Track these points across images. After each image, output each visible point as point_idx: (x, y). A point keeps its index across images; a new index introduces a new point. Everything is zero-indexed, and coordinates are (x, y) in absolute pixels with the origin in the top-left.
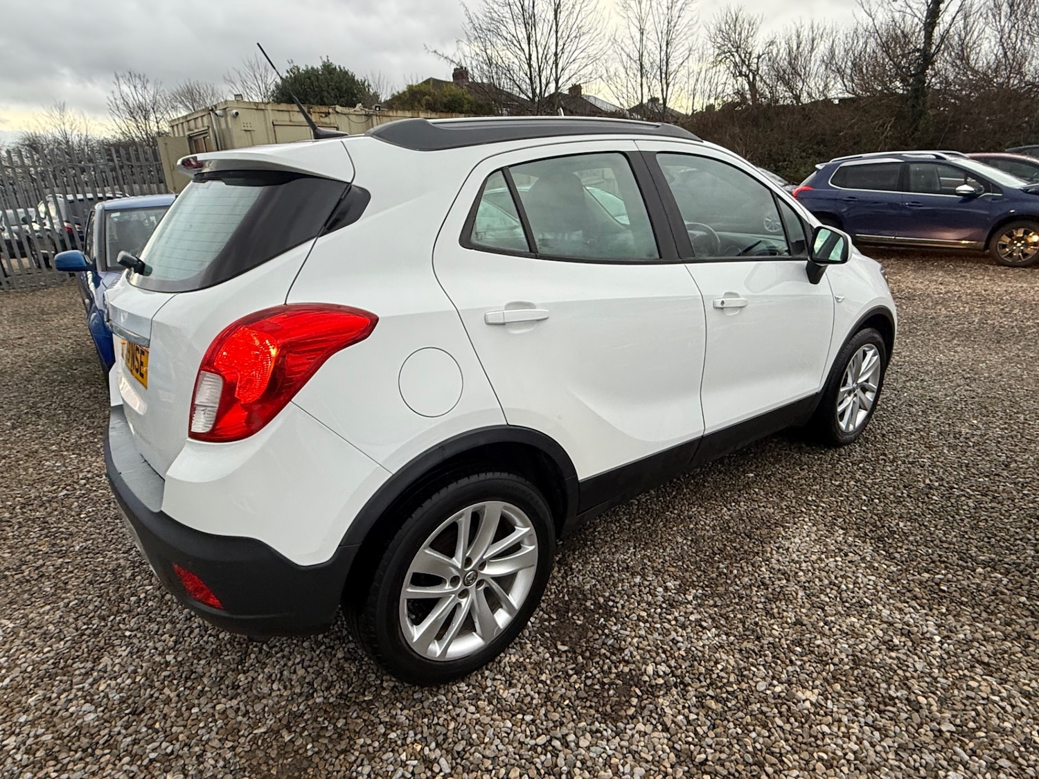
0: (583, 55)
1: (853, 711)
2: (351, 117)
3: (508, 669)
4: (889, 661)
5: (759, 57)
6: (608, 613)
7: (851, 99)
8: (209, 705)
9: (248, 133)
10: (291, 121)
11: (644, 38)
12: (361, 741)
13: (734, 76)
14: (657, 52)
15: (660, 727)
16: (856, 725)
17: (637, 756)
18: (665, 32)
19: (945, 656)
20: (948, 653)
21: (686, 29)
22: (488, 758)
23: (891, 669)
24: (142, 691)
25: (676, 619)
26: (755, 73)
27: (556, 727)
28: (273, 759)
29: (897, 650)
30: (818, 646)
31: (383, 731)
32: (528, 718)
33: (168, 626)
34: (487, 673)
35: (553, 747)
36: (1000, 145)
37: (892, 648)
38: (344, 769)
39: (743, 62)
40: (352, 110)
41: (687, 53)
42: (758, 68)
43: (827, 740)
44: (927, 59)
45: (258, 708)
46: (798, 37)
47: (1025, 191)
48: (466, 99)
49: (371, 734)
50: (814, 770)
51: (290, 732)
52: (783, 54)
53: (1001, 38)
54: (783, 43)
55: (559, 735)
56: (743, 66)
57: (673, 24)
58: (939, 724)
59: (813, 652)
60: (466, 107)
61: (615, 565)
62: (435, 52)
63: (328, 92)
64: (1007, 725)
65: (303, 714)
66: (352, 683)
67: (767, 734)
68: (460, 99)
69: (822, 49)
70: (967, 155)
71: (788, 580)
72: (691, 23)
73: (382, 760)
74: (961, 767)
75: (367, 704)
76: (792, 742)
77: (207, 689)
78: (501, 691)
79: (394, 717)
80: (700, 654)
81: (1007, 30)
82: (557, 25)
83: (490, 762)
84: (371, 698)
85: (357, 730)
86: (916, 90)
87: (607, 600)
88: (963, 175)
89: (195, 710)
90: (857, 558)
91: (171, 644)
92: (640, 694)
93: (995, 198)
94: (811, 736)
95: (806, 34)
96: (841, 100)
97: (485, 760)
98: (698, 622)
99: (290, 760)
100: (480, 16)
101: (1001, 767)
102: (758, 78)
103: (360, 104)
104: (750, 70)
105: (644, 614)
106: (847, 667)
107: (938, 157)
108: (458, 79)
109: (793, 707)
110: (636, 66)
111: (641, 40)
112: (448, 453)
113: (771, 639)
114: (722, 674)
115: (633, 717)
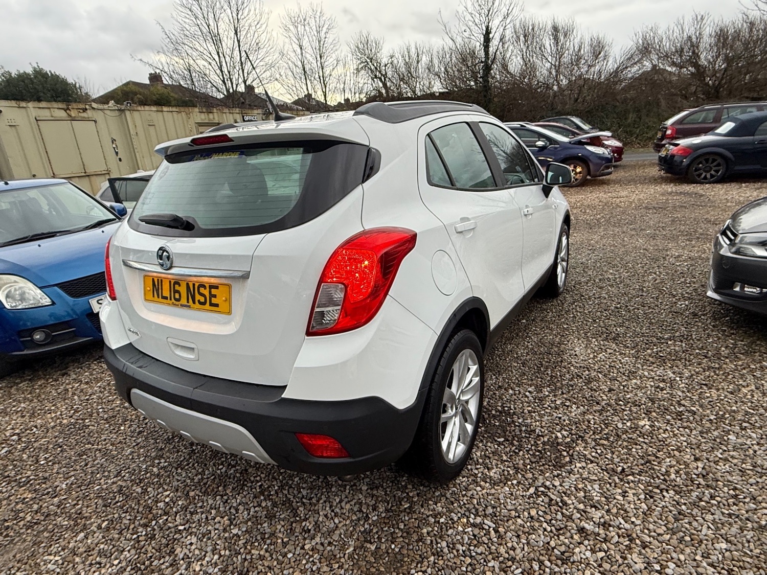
0: (262, 63)
1: (668, 422)
2: (106, 112)
3: (481, 461)
4: (666, 396)
5: (386, 66)
6: (508, 414)
7: (447, 92)
8: (299, 548)
9: (13, 128)
10: (52, 116)
11: (303, 52)
12: (425, 531)
13: (373, 79)
14: (314, 62)
15: (589, 462)
16: (675, 429)
17: (588, 480)
18: (318, 48)
19: (687, 386)
20: (687, 384)
21: (332, 46)
22: (512, 510)
23: (669, 399)
24: (235, 559)
25: (549, 406)
26: (385, 76)
27: (534, 481)
28: (374, 563)
29: (665, 389)
30: (630, 398)
31: (433, 520)
32: (515, 482)
33: (213, 512)
34: (469, 467)
35: (541, 492)
36: (535, 118)
37: (662, 389)
38: (429, 549)
39: (376, 68)
40: (106, 106)
41: (335, 62)
42: (386, 73)
43: (669, 440)
44: (487, 68)
45: (336, 537)
46: (409, 52)
47: (570, 143)
48: (172, 97)
49: (429, 525)
50: (674, 455)
51: (371, 543)
52: (402, 63)
53: (523, 55)
54: (400, 57)
55: (540, 484)
56: (377, 73)
57: (322, 43)
58: (708, 417)
59: (628, 402)
60: (173, 103)
61: (492, 387)
62: (141, 60)
63: (44, 93)
64: (734, 408)
65: (371, 530)
66: (389, 501)
67: (640, 447)
68: (167, 97)
69: (425, 59)
70: (533, 124)
71: (589, 371)
72: (334, 42)
73: (448, 535)
74: (731, 433)
75: (409, 509)
76: (654, 447)
77: (285, 540)
78: (488, 473)
79: (434, 510)
80: (577, 420)
81: (524, 50)
82: (239, 41)
83: (514, 512)
84: (409, 505)
85: (417, 526)
86: (485, 86)
87: (503, 407)
88: (537, 136)
89: (290, 555)
90: (612, 351)
91: (227, 522)
92: (564, 449)
93: (556, 148)
94: (660, 441)
95: (413, 51)
96: (440, 93)
97: (511, 512)
98: (563, 404)
99: (387, 559)
100: (176, 33)
101: (745, 427)
102: (387, 79)
103: (113, 102)
104: (382, 74)
105: (530, 409)
106: (650, 404)
107: (522, 126)
108: (153, 82)
109: (642, 431)
110: (300, 71)
111: (302, 54)
112: (458, 318)
113: (605, 402)
114: (596, 426)
115: (571, 462)
